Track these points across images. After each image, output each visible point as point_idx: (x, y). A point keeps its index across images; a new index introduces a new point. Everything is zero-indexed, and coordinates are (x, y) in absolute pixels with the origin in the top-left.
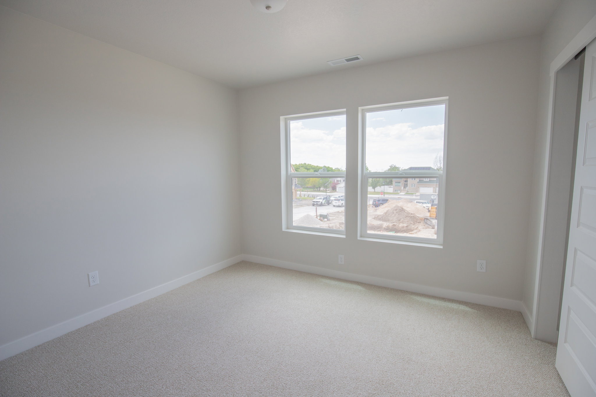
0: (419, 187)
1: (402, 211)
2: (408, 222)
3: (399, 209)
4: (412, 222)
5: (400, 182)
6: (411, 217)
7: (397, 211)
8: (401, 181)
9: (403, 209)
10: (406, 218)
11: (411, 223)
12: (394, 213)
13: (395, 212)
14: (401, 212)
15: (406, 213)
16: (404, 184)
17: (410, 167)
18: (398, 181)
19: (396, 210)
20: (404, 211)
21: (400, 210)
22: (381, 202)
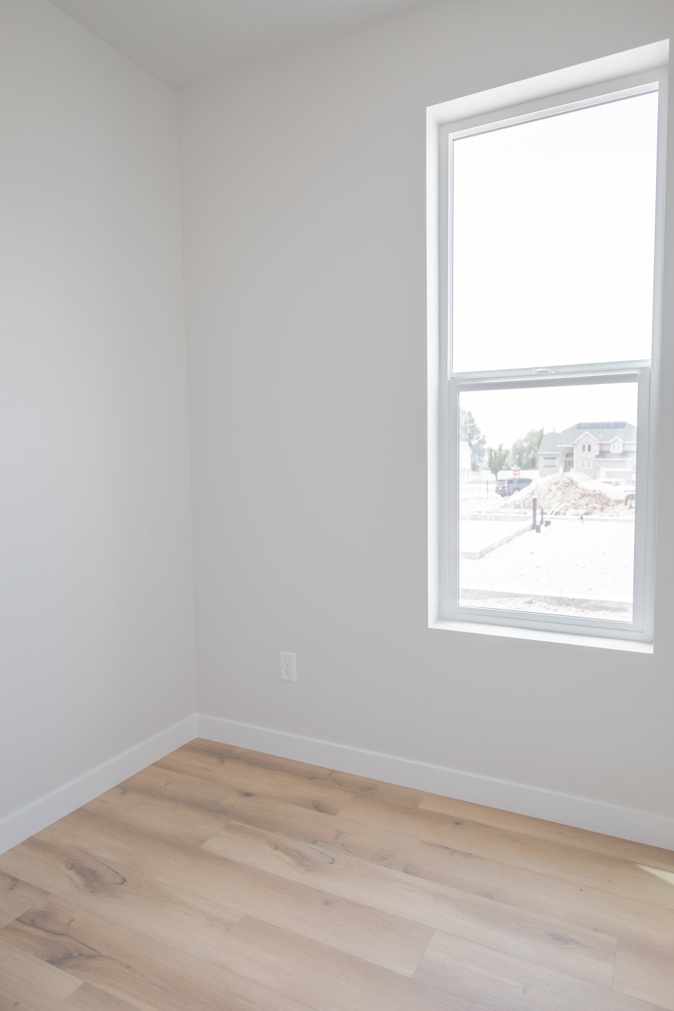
0: (599, 468)
1: (571, 484)
2: (587, 505)
3: (564, 481)
4: (597, 506)
5: (554, 458)
6: (594, 495)
7: (558, 486)
8: (559, 455)
9: (572, 481)
10: (580, 498)
11: (595, 508)
12: (551, 491)
13: (554, 488)
14: (568, 488)
15: (580, 488)
16: (566, 461)
17: (578, 422)
18: (550, 455)
19: (556, 484)
20: (577, 486)
21: (567, 483)
22: (515, 485)
